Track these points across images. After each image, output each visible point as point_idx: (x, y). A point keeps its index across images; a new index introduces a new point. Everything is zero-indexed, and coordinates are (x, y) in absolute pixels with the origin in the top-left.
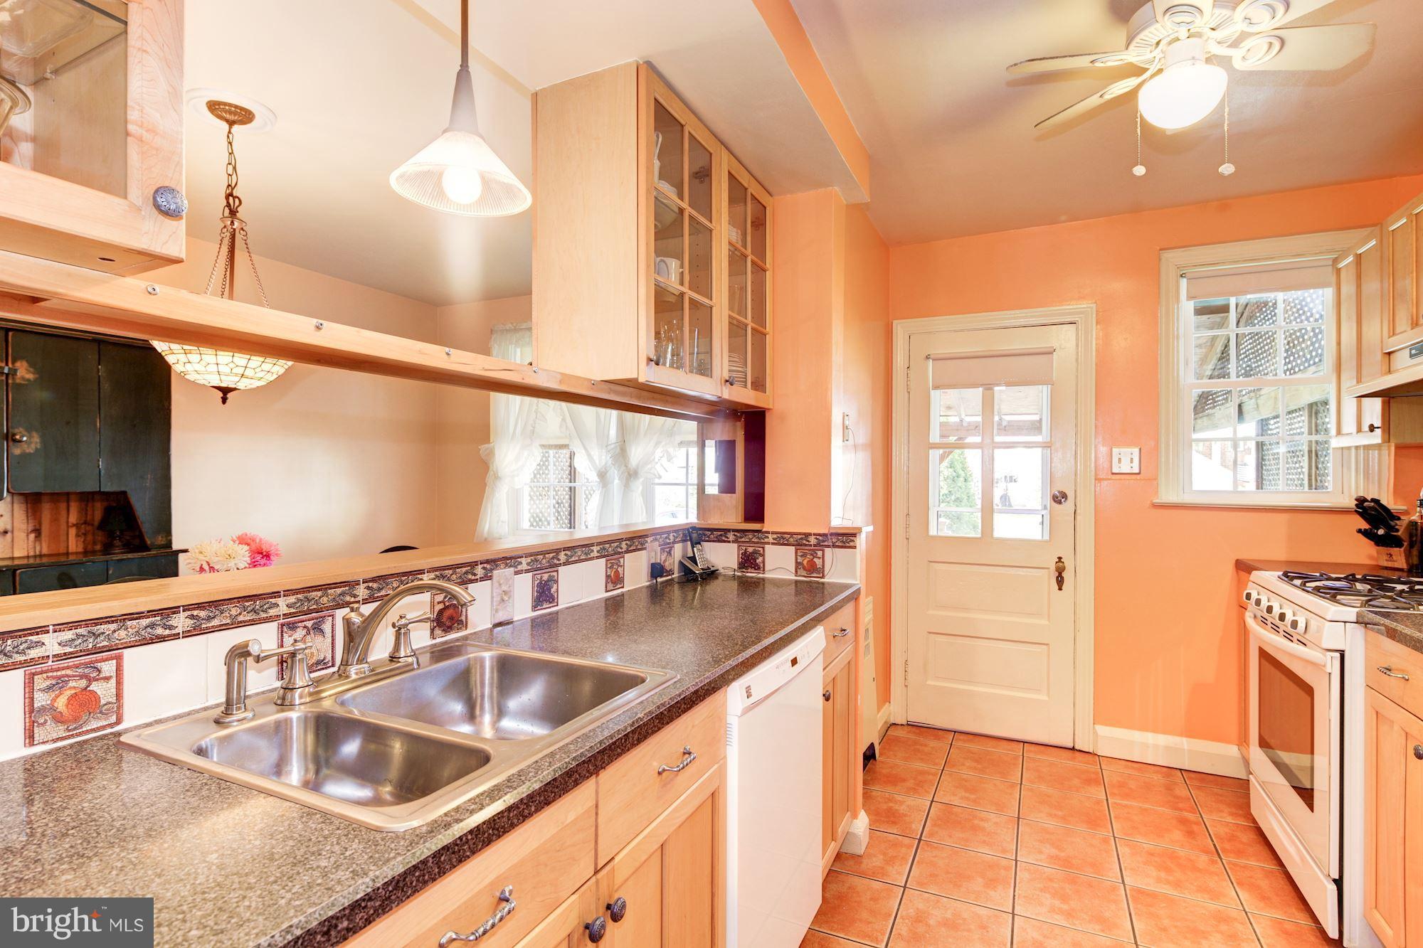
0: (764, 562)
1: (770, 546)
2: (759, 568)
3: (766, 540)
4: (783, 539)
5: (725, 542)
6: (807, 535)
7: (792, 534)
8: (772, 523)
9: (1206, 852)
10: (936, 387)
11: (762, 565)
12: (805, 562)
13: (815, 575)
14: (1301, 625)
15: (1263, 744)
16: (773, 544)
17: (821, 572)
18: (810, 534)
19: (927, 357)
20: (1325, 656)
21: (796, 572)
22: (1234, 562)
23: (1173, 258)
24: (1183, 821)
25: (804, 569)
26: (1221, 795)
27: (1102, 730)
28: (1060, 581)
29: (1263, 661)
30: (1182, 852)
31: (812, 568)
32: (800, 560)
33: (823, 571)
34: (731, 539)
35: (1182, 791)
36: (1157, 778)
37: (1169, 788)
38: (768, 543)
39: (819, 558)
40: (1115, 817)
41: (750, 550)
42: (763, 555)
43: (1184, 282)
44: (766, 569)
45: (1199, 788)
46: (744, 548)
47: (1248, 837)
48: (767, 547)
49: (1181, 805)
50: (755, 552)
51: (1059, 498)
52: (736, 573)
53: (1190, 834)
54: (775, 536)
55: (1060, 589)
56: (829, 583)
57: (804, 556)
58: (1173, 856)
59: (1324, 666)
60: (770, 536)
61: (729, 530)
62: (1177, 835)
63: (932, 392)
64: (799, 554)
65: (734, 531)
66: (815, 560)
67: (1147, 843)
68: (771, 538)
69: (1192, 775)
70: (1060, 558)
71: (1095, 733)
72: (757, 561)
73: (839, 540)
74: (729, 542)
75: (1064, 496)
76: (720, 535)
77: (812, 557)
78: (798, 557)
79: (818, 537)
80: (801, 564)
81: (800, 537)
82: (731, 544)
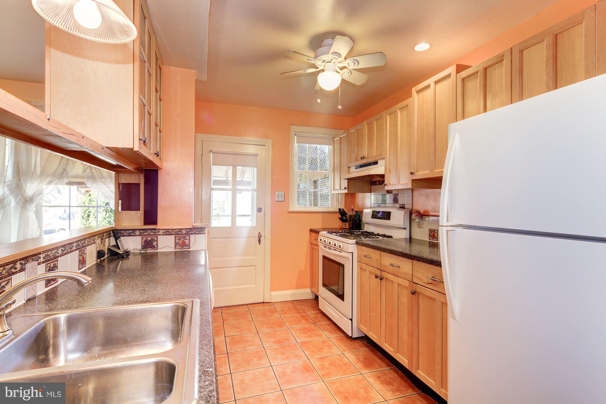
0: (157, 244)
1: (161, 236)
2: (154, 247)
3: (159, 233)
4: (168, 232)
5: (133, 236)
6: (181, 230)
7: (173, 230)
8: (162, 224)
9: (312, 324)
10: (214, 165)
11: (156, 246)
12: (180, 242)
13: (185, 248)
14: (342, 246)
15: (324, 285)
16: (162, 235)
17: (189, 246)
18: (183, 229)
19: (211, 151)
20: (349, 254)
21: (175, 247)
22: (309, 229)
23: (294, 128)
24: (303, 316)
25: (180, 245)
26: (309, 305)
27: (273, 293)
28: (260, 241)
29: (324, 259)
30: (307, 326)
31: (184, 245)
32: (177, 241)
33: (189, 245)
34: (137, 234)
35: (299, 307)
36: (290, 305)
37: (295, 307)
38: (160, 235)
39: (187, 240)
40: (286, 321)
41: (149, 239)
42: (157, 241)
43: (296, 136)
44: (159, 247)
45: (302, 305)
46: (145, 238)
47: (320, 316)
48: (159, 237)
49: (300, 312)
50: (152, 240)
51: (259, 210)
52: (141, 251)
53: (306, 320)
54: (164, 231)
55: (260, 244)
56: (193, 251)
57: (180, 239)
58: (306, 328)
59: (349, 257)
60: (161, 231)
61: (136, 230)
62: (304, 321)
63: (212, 167)
64: (177, 238)
65: (139, 230)
66: (185, 241)
67: (297, 327)
68: (161, 233)
69: (299, 301)
70: (259, 233)
71: (271, 295)
72: (153, 244)
73: (197, 231)
74: (136, 236)
75: (261, 209)
76: (131, 232)
77: (183, 240)
78: (176, 240)
79: (187, 230)
80: (178, 243)
81: (177, 230)
82: (137, 237)
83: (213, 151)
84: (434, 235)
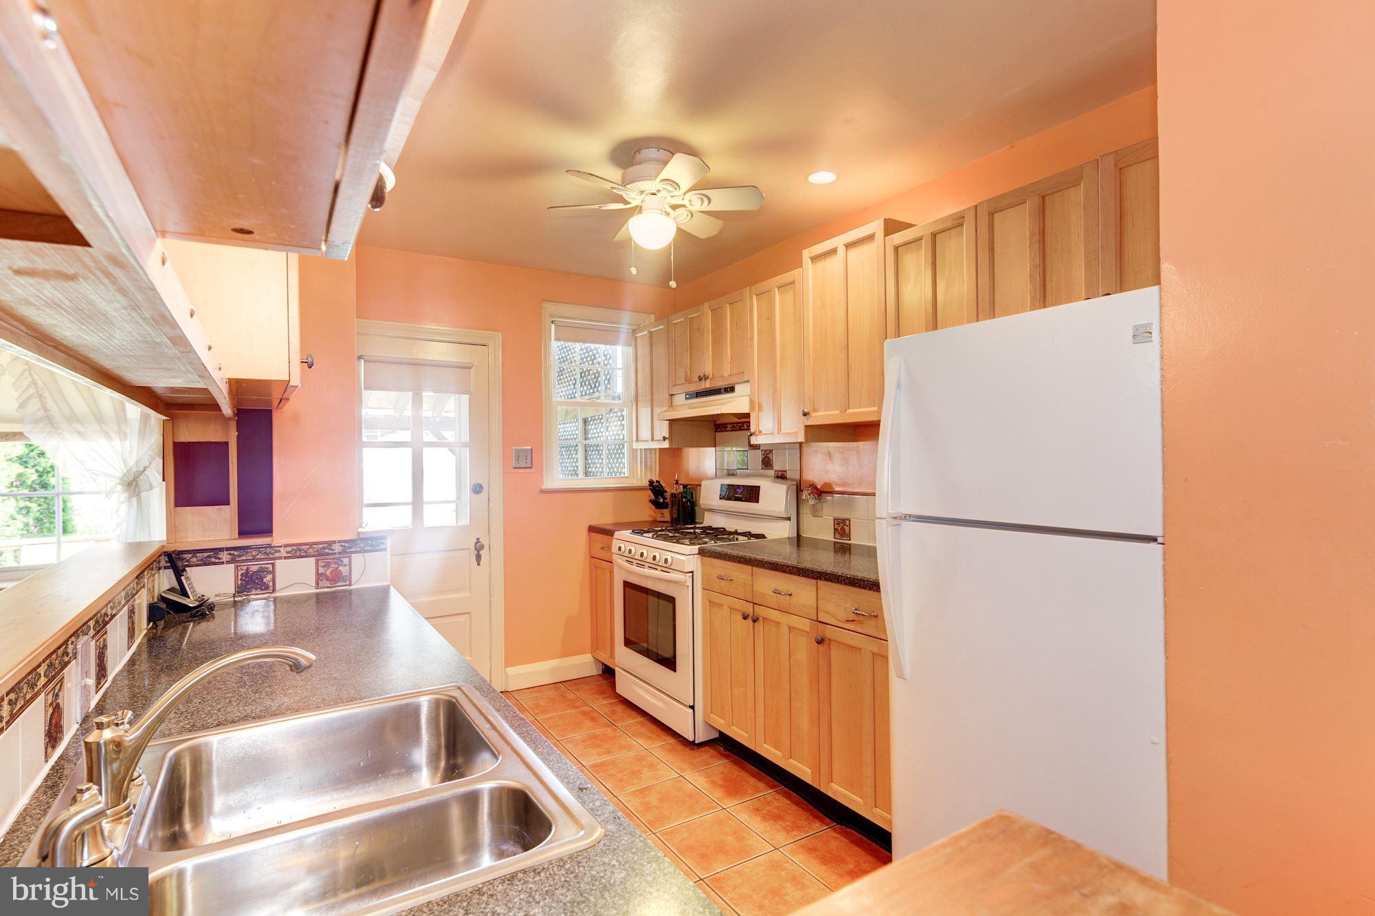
0: (274, 580)
1: (283, 561)
2: (267, 588)
3: (277, 555)
4: (298, 552)
5: (215, 564)
6: (330, 543)
7: (311, 544)
8: (281, 536)
9: (608, 726)
10: (367, 388)
11: (271, 584)
12: (328, 573)
13: (340, 584)
14: (670, 561)
15: (628, 643)
16: (286, 558)
17: (348, 579)
18: (334, 542)
19: (360, 358)
20: (685, 576)
21: (317, 583)
22: (587, 527)
23: (549, 308)
24: (584, 714)
25: (327, 579)
26: (592, 690)
27: (512, 671)
28: (478, 557)
29: (627, 589)
30: (597, 732)
31: (336, 577)
32: (321, 570)
33: (350, 578)
34: (224, 560)
35: (570, 696)
36: (552, 693)
37: (563, 696)
38: (280, 558)
39: (345, 565)
40: (549, 728)
41: (254, 568)
42: (273, 572)
43: (553, 326)
44: (278, 586)
45: (578, 690)
46: (245, 568)
47: (620, 708)
48: (278, 562)
49: (576, 704)
50: (261, 570)
51: (477, 489)
52: (236, 599)
53: (593, 719)
54: (289, 549)
55: (479, 564)
56: (357, 590)
57: (327, 565)
58: (595, 737)
59: (686, 582)
60: (282, 549)
61: (221, 550)
62: (588, 723)
63: (365, 393)
64: (321, 564)
65: (227, 549)
66: (340, 568)
67: (577, 736)
68: (283, 552)
69: (569, 683)
70: (478, 539)
71: (507, 675)
72: (265, 580)
73: (367, 544)
74: (223, 563)
75: (481, 487)
76: (210, 557)
77: (336, 566)
78: (320, 568)
79: (343, 544)
80: (324, 574)
81: (321, 546)
82: (225, 565)
83: (365, 358)
84: (843, 529)
